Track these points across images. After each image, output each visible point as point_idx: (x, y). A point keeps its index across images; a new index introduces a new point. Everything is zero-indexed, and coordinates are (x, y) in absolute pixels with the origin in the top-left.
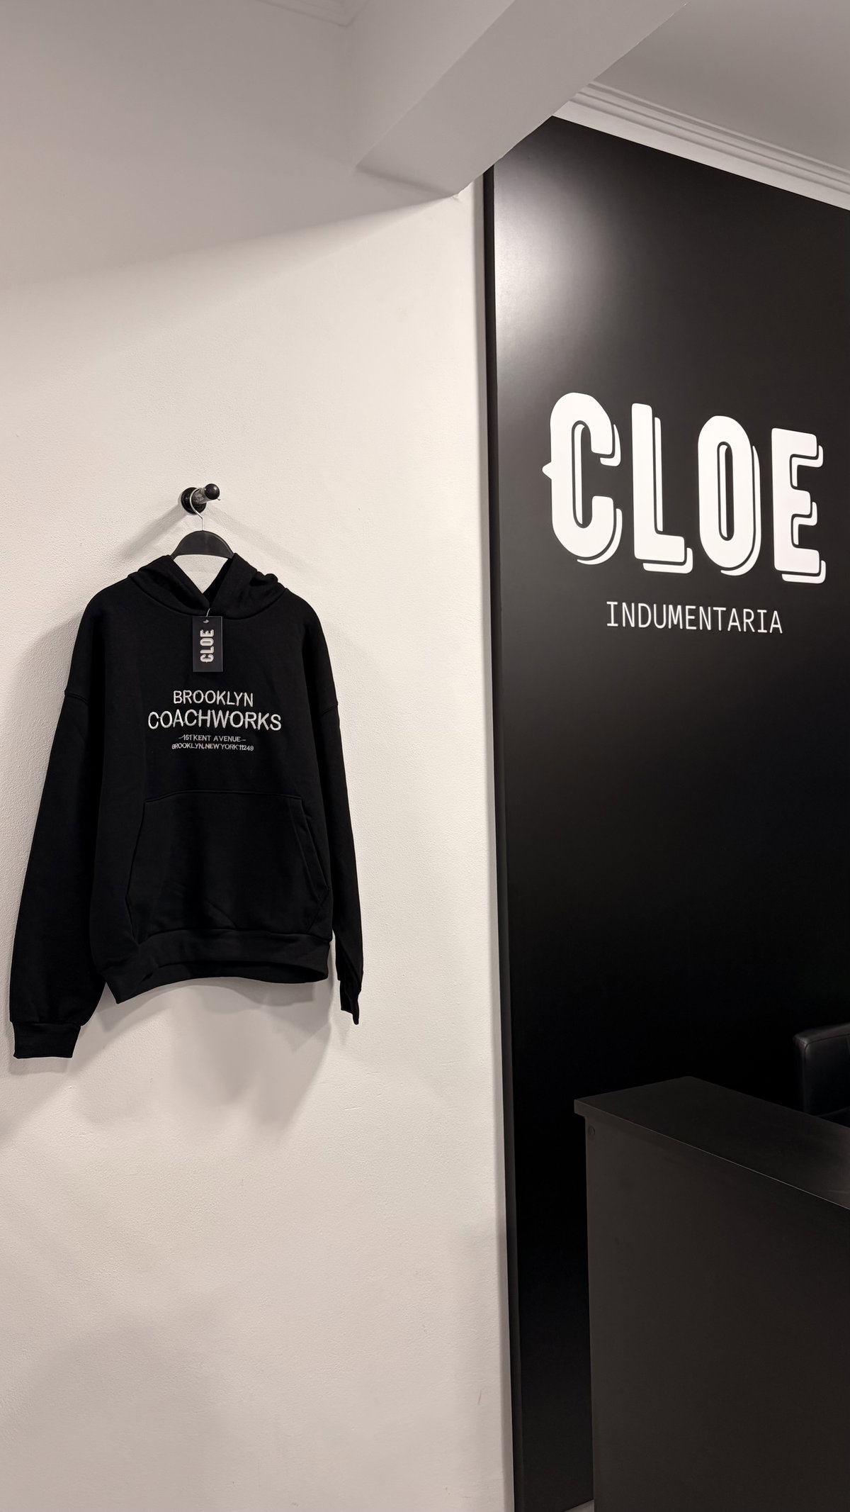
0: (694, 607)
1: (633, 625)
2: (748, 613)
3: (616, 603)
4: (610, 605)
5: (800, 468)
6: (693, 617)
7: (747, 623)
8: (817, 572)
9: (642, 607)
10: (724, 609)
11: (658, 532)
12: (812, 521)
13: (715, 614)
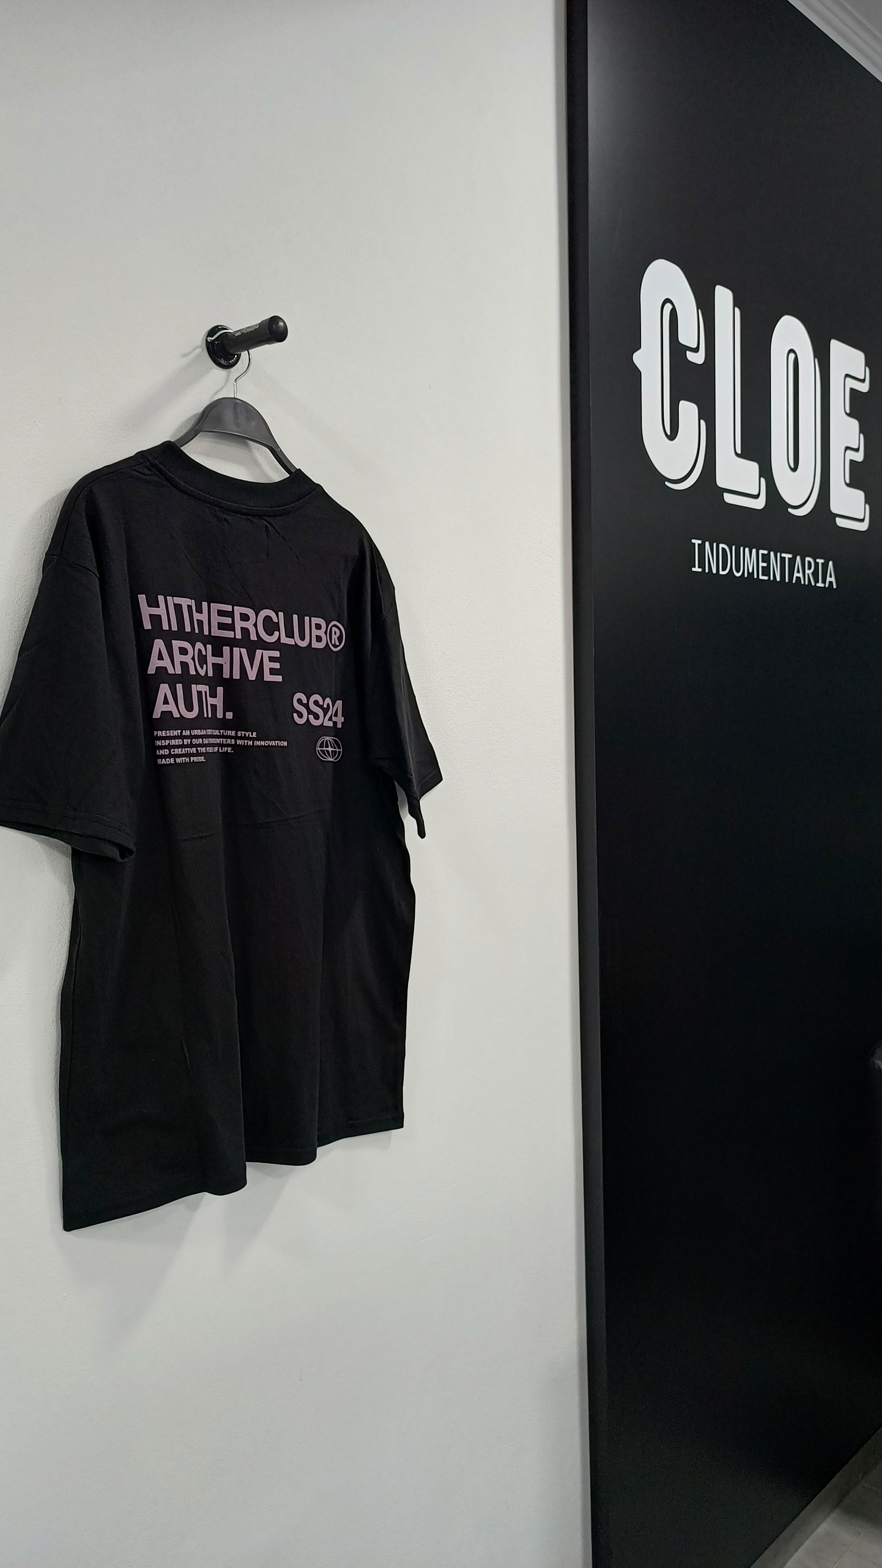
0: (766, 552)
1: (714, 571)
2: (809, 562)
3: (700, 542)
4: (695, 544)
5: (852, 390)
6: (765, 565)
7: (808, 574)
8: (862, 517)
9: (723, 548)
10: (790, 556)
11: (736, 454)
12: (859, 457)
13: (783, 559)
